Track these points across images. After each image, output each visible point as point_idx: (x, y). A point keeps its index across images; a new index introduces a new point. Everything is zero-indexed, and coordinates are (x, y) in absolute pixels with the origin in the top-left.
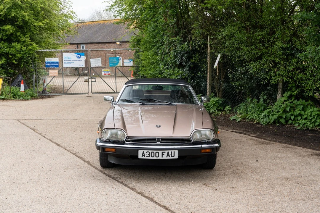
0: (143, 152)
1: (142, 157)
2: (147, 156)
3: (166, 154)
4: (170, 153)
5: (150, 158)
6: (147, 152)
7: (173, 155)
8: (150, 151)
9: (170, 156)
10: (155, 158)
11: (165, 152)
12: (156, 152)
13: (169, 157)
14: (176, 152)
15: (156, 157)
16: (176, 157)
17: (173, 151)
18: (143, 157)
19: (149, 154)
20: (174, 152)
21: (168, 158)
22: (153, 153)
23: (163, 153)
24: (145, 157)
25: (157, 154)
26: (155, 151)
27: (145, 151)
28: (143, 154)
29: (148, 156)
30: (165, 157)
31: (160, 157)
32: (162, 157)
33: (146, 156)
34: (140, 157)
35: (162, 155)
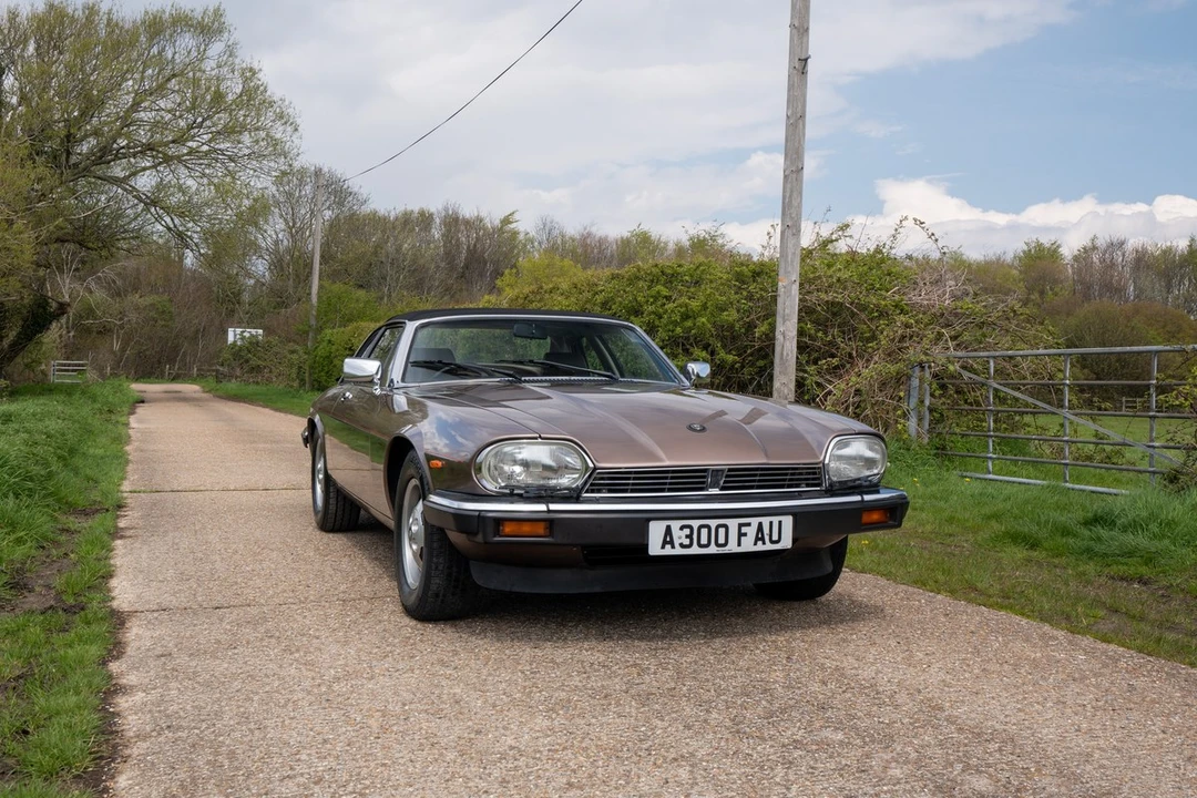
0: (668, 528)
1: (663, 547)
2: (682, 545)
3: (751, 531)
4: (766, 530)
5: (695, 550)
6: (682, 528)
7: (775, 537)
8: (695, 524)
9: (767, 538)
10: (713, 550)
11: (749, 525)
12: (718, 527)
13: (764, 543)
14: (788, 521)
15: (717, 545)
16: (787, 542)
17: (776, 520)
18: (668, 551)
19: (690, 536)
20: (780, 522)
21: (760, 547)
22: (704, 532)
23: (744, 530)
24: (673, 547)
25: (722, 531)
26: (713, 523)
27: (675, 525)
28: (668, 539)
29: (687, 542)
30: (748, 545)
31: (732, 547)
32: (739, 545)
33: (677, 545)
34: (655, 548)
35: (741, 535)
